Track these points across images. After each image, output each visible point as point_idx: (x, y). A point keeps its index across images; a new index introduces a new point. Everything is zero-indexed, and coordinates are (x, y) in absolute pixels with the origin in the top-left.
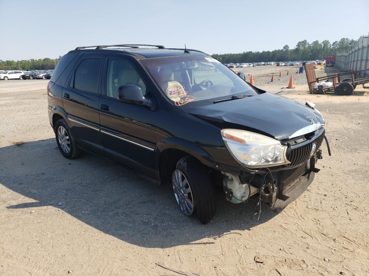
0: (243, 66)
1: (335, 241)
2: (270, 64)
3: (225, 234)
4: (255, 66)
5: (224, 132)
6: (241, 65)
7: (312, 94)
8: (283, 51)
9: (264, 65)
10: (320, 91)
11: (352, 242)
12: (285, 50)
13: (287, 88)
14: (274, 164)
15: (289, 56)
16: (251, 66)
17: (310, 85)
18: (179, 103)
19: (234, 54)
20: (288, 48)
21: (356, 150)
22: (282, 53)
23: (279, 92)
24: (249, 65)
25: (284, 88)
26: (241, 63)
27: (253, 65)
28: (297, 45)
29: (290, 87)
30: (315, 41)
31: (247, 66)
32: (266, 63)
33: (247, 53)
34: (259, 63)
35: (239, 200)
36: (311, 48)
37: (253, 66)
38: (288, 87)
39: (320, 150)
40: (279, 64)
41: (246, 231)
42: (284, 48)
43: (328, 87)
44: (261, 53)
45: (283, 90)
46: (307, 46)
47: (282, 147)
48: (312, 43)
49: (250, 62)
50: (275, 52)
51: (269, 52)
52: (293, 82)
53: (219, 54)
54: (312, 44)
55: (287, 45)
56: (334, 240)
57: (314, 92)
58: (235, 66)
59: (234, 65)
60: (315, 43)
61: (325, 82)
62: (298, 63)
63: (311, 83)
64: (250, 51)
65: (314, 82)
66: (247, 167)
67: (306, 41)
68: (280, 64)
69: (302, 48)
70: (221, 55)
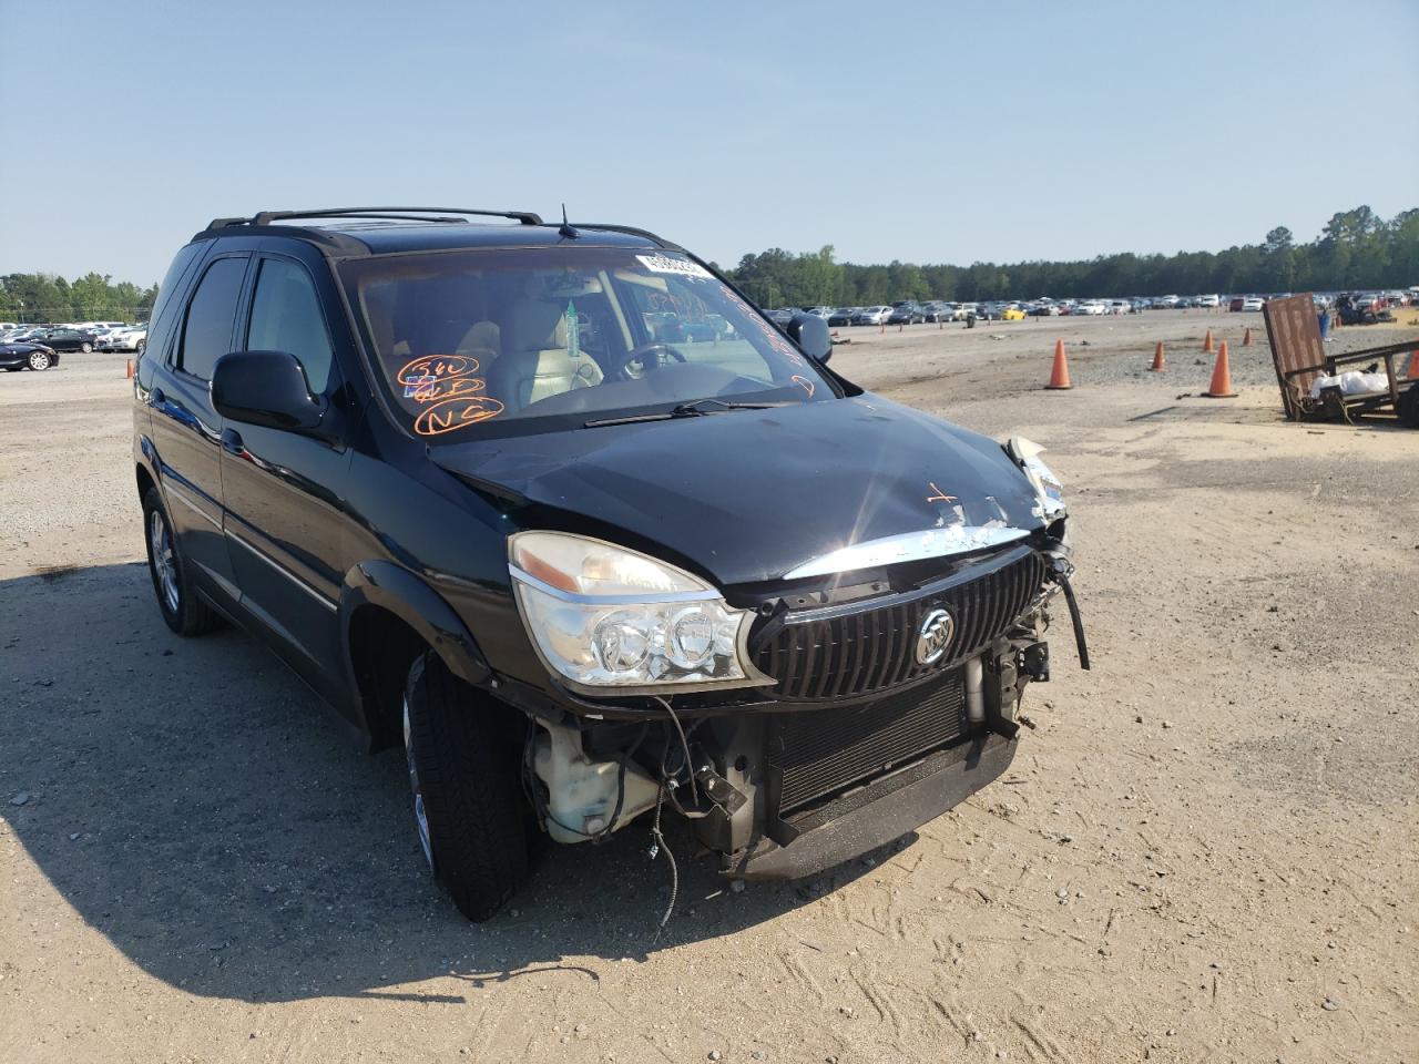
0: (1090, 309)
1: (967, 1042)
2: (1205, 303)
3: (533, 966)
4: (1140, 309)
5: (518, 542)
6: (1081, 307)
7: (1294, 420)
8: (1267, 249)
9: (1179, 306)
10: (1328, 410)
11: (1044, 1051)
12: (1272, 247)
13: (1203, 395)
14: (706, 683)
15: (1292, 271)
16: (1121, 309)
17: (1287, 385)
18: (433, 425)
19: (1057, 264)
20: (1289, 238)
21: (1332, 654)
22: (1260, 261)
23: (1158, 412)
24: (1115, 304)
25: (1188, 395)
26: (1082, 300)
27: (1129, 307)
28: (1328, 226)
29: (1216, 391)
30: (1408, 210)
31: (1107, 311)
32: (1188, 300)
33: (1114, 258)
34: (1157, 299)
35: (569, 829)
36: (1391, 237)
37: (1132, 311)
38: (1206, 390)
39: (1040, 640)
40: (1242, 304)
41: (628, 963)
42: (1270, 238)
43: (1372, 392)
44: (1171, 260)
45: (1186, 402)
46: (1372, 230)
47: (729, 613)
48: (1393, 218)
49: (1117, 297)
50: (1230, 257)
51: (1204, 256)
52: (1228, 372)
53: (999, 263)
54: (1395, 224)
55: (1282, 228)
56: (969, 1036)
57: (1302, 412)
58: (1055, 310)
59: (1050, 306)
60: (1406, 217)
61: (1361, 374)
62: (1324, 301)
63: (1290, 374)
64: (1125, 252)
65: (1314, 369)
66: (575, 689)
67: (1367, 210)
68: (1246, 304)
69: (1348, 239)
70: (1005, 266)
